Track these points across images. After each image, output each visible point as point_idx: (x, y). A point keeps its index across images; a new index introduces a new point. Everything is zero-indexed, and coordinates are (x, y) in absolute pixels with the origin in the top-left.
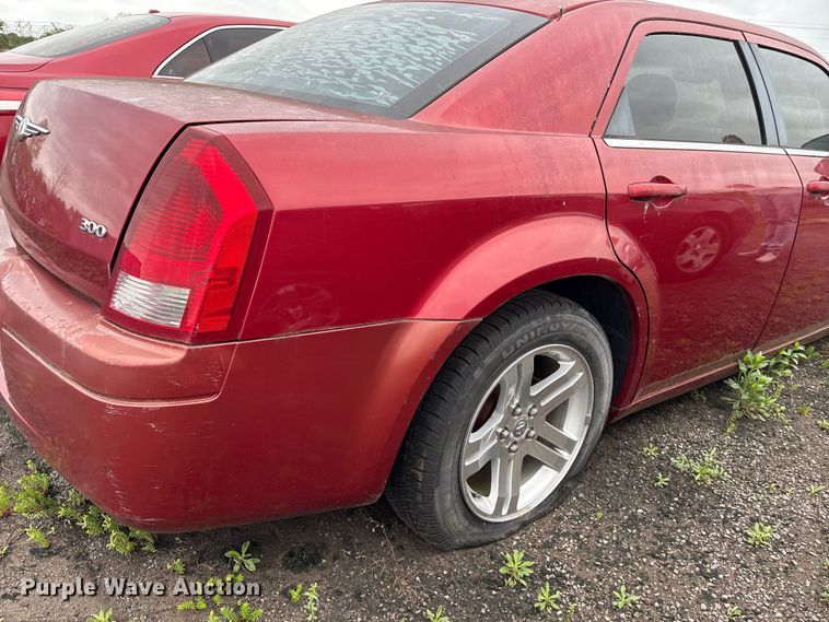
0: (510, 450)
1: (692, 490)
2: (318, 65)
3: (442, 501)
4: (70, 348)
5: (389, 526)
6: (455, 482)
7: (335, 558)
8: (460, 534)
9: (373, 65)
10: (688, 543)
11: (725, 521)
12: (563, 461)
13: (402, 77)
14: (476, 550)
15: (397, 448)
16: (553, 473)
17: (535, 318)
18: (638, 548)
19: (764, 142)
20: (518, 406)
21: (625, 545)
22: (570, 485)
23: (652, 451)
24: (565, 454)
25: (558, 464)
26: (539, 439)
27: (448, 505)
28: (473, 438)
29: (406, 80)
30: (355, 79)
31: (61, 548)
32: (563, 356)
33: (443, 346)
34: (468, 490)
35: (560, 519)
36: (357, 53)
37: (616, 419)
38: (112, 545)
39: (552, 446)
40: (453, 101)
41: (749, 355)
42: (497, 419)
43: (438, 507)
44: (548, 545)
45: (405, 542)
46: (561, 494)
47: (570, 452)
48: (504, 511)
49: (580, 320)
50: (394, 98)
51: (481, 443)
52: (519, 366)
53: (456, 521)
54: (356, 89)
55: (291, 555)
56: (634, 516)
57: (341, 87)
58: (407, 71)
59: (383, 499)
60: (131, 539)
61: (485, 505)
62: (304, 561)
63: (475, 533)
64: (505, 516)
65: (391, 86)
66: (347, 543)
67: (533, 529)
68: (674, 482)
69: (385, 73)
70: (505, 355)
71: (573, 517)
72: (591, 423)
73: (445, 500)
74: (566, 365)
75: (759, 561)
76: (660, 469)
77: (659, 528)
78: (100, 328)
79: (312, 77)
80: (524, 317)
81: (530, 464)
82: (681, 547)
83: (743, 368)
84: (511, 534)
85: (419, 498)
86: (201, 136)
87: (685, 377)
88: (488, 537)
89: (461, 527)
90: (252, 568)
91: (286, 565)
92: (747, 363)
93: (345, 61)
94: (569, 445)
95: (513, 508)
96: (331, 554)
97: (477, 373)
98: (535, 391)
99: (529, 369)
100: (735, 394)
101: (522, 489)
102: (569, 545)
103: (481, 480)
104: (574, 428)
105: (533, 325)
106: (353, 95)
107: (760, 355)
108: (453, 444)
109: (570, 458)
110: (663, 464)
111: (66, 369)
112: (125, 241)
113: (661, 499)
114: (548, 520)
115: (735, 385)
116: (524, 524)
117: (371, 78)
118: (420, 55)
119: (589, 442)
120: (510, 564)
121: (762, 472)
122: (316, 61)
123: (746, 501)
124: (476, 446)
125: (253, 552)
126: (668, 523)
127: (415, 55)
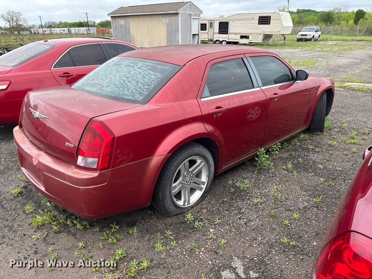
0: (186, 187)
1: (241, 191)
2: (119, 86)
3: (167, 203)
4: (69, 176)
5: (154, 213)
6: (170, 198)
7: (140, 223)
8: (174, 212)
9: (135, 86)
10: (237, 206)
11: (248, 199)
12: (203, 188)
13: (143, 90)
14: (179, 216)
15: (153, 190)
16: (200, 192)
17: (187, 151)
18: (223, 209)
19: (253, 87)
20: (186, 174)
21: (220, 209)
22: (206, 195)
23: (230, 182)
24: (203, 186)
25: (201, 189)
26: (194, 183)
27: (169, 203)
28: (174, 185)
29: (144, 91)
30: (130, 92)
31: (62, 231)
32: (197, 159)
33: (162, 162)
34: (175, 199)
35: (202, 204)
36: (130, 82)
37: (218, 174)
38: (78, 227)
39: (199, 184)
40: (157, 97)
41: (260, 150)
42: (181, 179)
43: (166, 204)
44: (199, 212)
45: (159, 216)
46: (203, 197)
47: (204, 185)
48: (186, 204)
49: (200, 149)
50: (141, 98)
51: (176, 186)
52: (184, 164)
53: (172, 208)
54: (131, 95)
55: (128, 224)
56: (224, 201)
57: (127, 95)
58: (144, 88)
59: (151, 204)
60: (82, 225)
61: (180, 203)
62: (132, 225)
63: (178, 211)
64: (187, 205)
65: (140, 94)
66: (143, 218)
67: (195, 208)
68: (236, 190)
69: (138, 89)
70: (180, 162)
71: (206, 204)
72: (209, 176)
73: (168, 202)
74: (199, 161)
75: (255, 208)
76: (233, 187)
77: (230, 203)
78: (74, 169)
79: (118, 91)
80: (184, 151)
81: (192, 191)
82: (235, 207)
83: (258, 153)
84: (189, 210)
85: (161, 203)
86: (96, 121)
87: (239, 159)
88: (182, 211)
89: (174, 210)
90: (118, 228)
91: (127, 226)
92: (260, 152)
93: (126, 85)
94: (203, 183)
95: (189, 203)
96: (139, 222)
97: (172, 168)
98: (191, 170)
99: (187, 164)
100: (257, 161)
101: (191, 198)
102: (204, 211)
103: (178, 196)
104: (204, 178)
105: (187, 153)
106: (131, 97)
107: (263, 149)
108: (168, 187)
109: (204, 187)
110: (234, 186)
111: (68, 181)
112: (79, 147)
113: (232, 195)
114: (199, 205)
115: (257, 159)
116: (192, 207)
117: (134, 91)
118: (147, 83)
119: (209, 181)
120: (188, 217)
121: (262, 184)
122: (118, 85)
123: (255, 193)
124: (175, 187)
125: (117, 224)
126: (233, 201)
127: (146, 83)
